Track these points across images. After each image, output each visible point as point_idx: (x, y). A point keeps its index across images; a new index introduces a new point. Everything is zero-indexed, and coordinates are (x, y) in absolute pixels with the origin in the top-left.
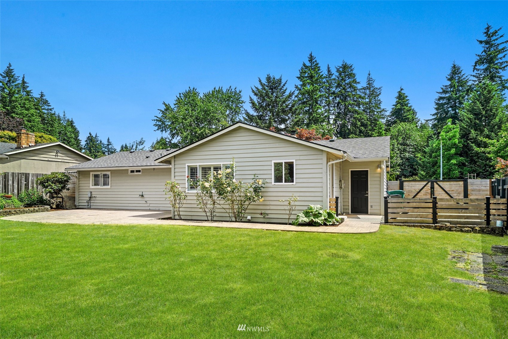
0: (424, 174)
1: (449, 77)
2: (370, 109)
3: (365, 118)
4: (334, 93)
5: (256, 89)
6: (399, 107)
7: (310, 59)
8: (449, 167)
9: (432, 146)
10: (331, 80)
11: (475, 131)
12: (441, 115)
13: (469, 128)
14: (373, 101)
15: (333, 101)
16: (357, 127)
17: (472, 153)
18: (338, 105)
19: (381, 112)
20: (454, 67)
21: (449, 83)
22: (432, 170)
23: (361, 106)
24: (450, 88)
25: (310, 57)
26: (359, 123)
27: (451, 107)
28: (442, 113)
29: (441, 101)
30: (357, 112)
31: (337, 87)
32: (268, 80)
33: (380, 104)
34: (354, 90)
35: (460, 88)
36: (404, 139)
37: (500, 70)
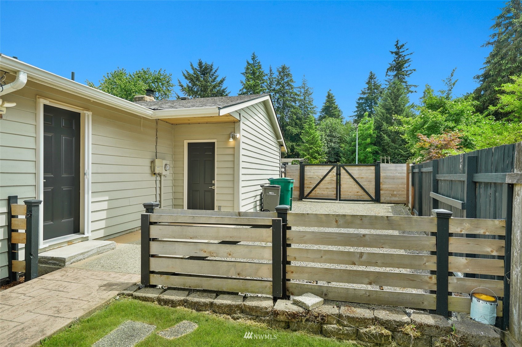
0: (345, 161)
1: (367, 81)
2: (304, 105)
3: (300, 112)
4: (274, 90)
5: (187, 73)
6: (328, 105)
7: (253, 58)
8: (365, 154)
9: (352, 136)
10: (272, 78)
11: (387, 124)
12: (360, 112)
13: (382, 121)
14: (307, 98)
15: (273, 96)
16: (293, 120)
17: (384, 143)
18: (278, 100)
19: (313, 108)
20: (371, 73)
21: (367, 86)
22: (352, 157)
23: (297, 102)
24: (367, 90)
25: (253, 56)
26: (295, 117)
27: (368, 106)
28: (361, 111)
29: (361, 101)
30: (293, 107)
31: (277, 85)
32: (199, 65)
33: (313, 101)
34: (292, 88)
35: (376, 91)
36: (331, 131)
37: (406, 77)
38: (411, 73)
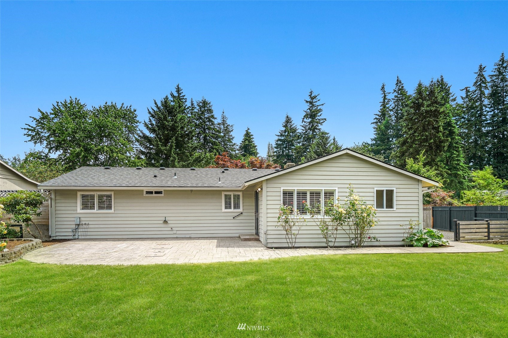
1: (284, 124)
2: (224, 142)
3: (222, 149)
5: (153, 111)
6: (247, 143)
10: (194, 112)
14: (227, 136)
19: (233, 145)
21: (284, 129)
24: (285, 132)
25: (177, 88)
27: (285, 147)
29: (279, 142)
30: (215, 144)
31: (198, 119)
33: (232, 139)
34: (212, 124)
37: (319, 124)
38: (323, 122)
